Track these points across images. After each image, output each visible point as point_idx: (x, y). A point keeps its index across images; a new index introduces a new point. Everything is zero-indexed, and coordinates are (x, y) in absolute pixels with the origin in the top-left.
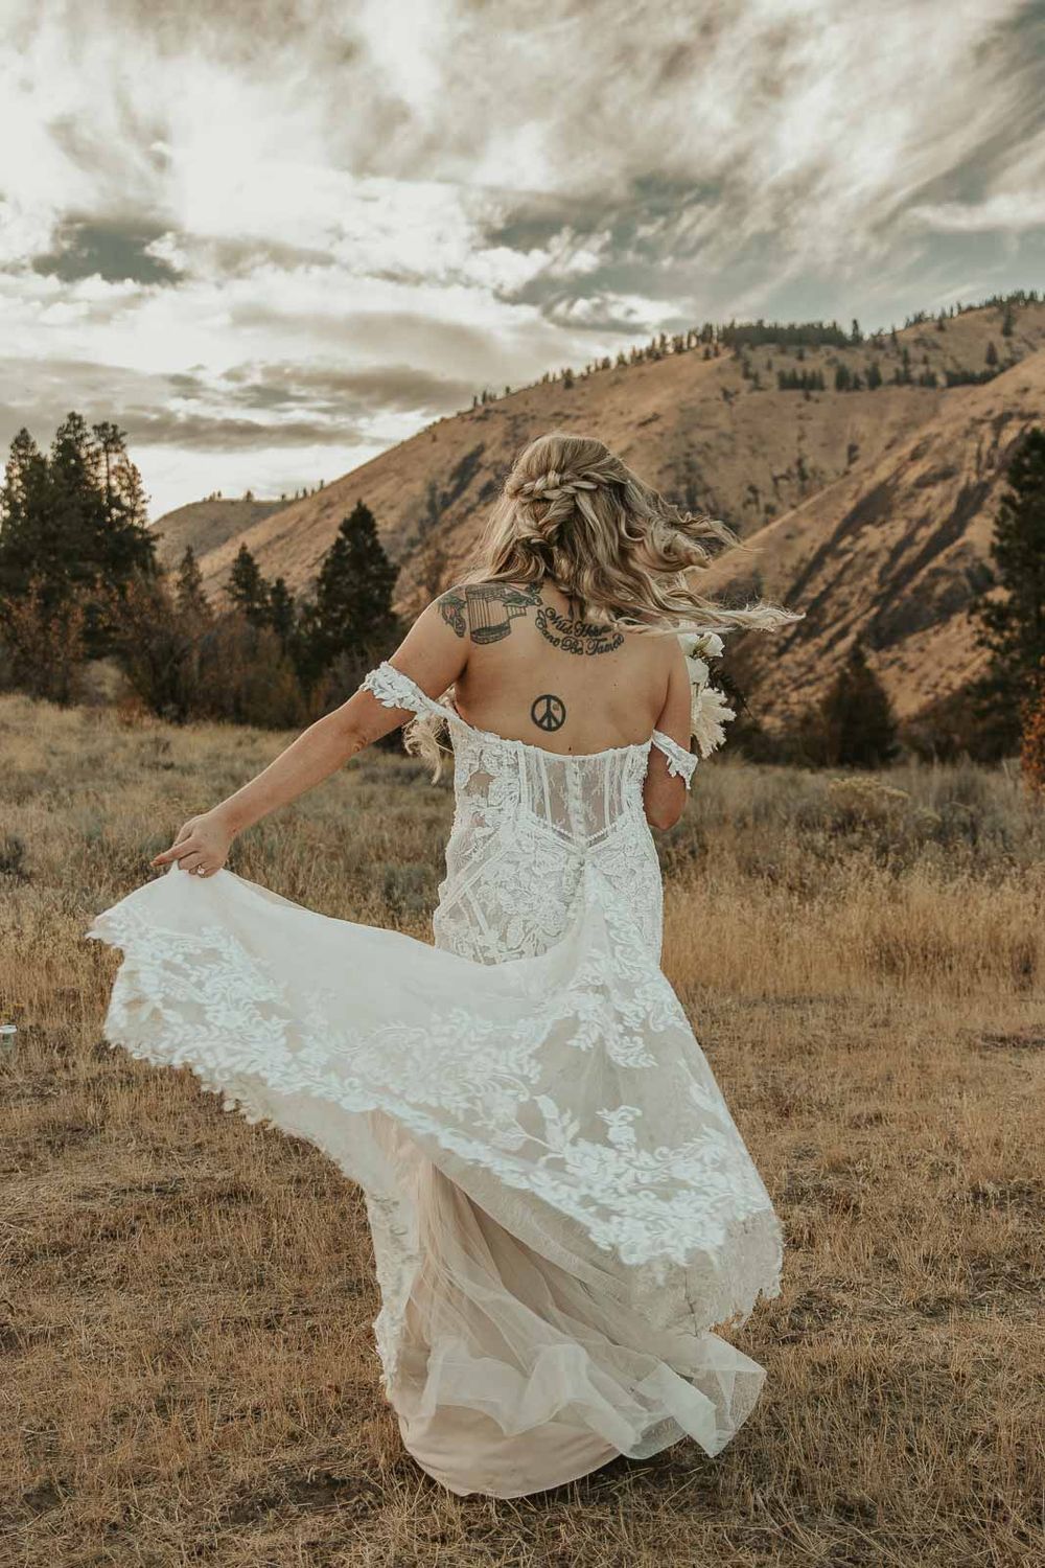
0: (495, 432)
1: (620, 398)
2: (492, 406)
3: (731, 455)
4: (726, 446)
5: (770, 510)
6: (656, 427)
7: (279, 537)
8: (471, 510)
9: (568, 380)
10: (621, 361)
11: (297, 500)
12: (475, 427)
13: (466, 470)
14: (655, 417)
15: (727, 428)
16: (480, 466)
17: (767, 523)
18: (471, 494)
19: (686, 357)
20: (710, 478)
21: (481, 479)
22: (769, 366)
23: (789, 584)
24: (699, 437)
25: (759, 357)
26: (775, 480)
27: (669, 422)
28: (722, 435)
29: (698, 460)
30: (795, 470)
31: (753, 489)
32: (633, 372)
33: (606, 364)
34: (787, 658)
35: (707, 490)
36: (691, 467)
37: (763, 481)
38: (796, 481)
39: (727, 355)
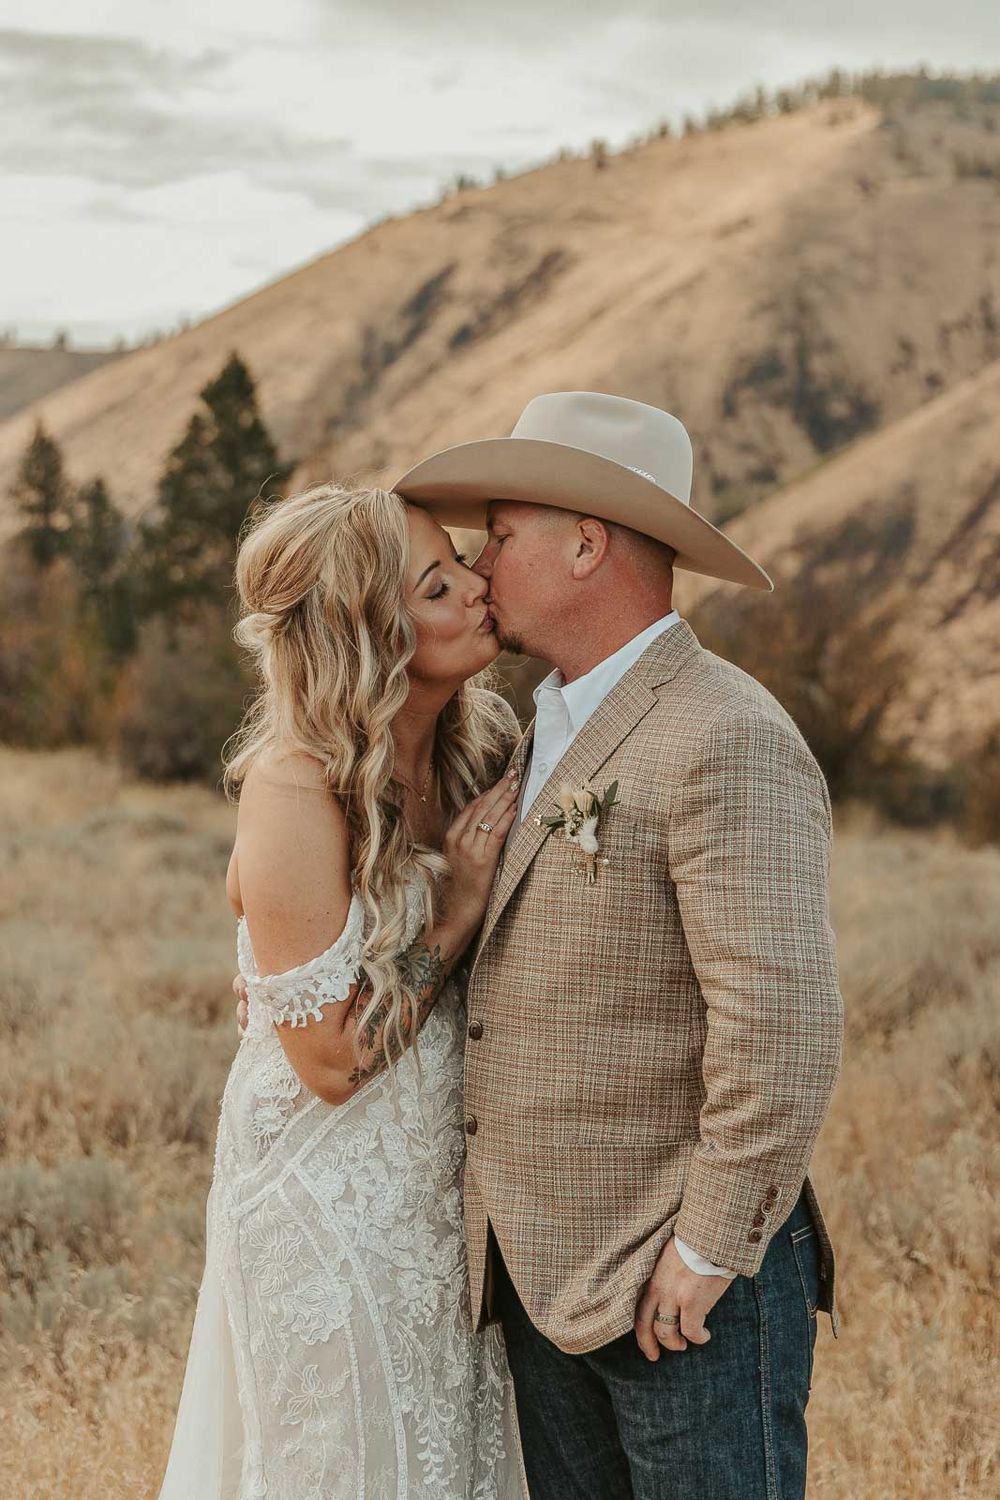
0: (476, 241)
1: (684, 188)
2: (471, 197)
3: (868, 288)
4: (862, 272)
5: (934, 383)
6: (747, 239)
7: (112, 409)
8: (432, 369)
9: (600, 158)
10: (690, 128)
11: (141, 349)
12: (442, 233)
13: (425, 302)
14: (745, 223)
15: (863, 242)
16: (449, 298)
17: (926, 401)
18: (433, 341)
19: (798, 123)
20: (832, 324)
21: (450, 319)
22: (937, 142)
23: (961, 506)
24: (819, 256)
25: (922, 126)
26: (945, 331)
27: (769, 229)
28: (854, 255)
29: (814, 295)
30: (977, 315)
31: (907, 347)
32: (709, 144)
33: (664, 132)
34: (958, 630)
35: (828, 346)
36: (803, 307)
37: (924, 335)
38: (978, 335)
39: (865, 120)
